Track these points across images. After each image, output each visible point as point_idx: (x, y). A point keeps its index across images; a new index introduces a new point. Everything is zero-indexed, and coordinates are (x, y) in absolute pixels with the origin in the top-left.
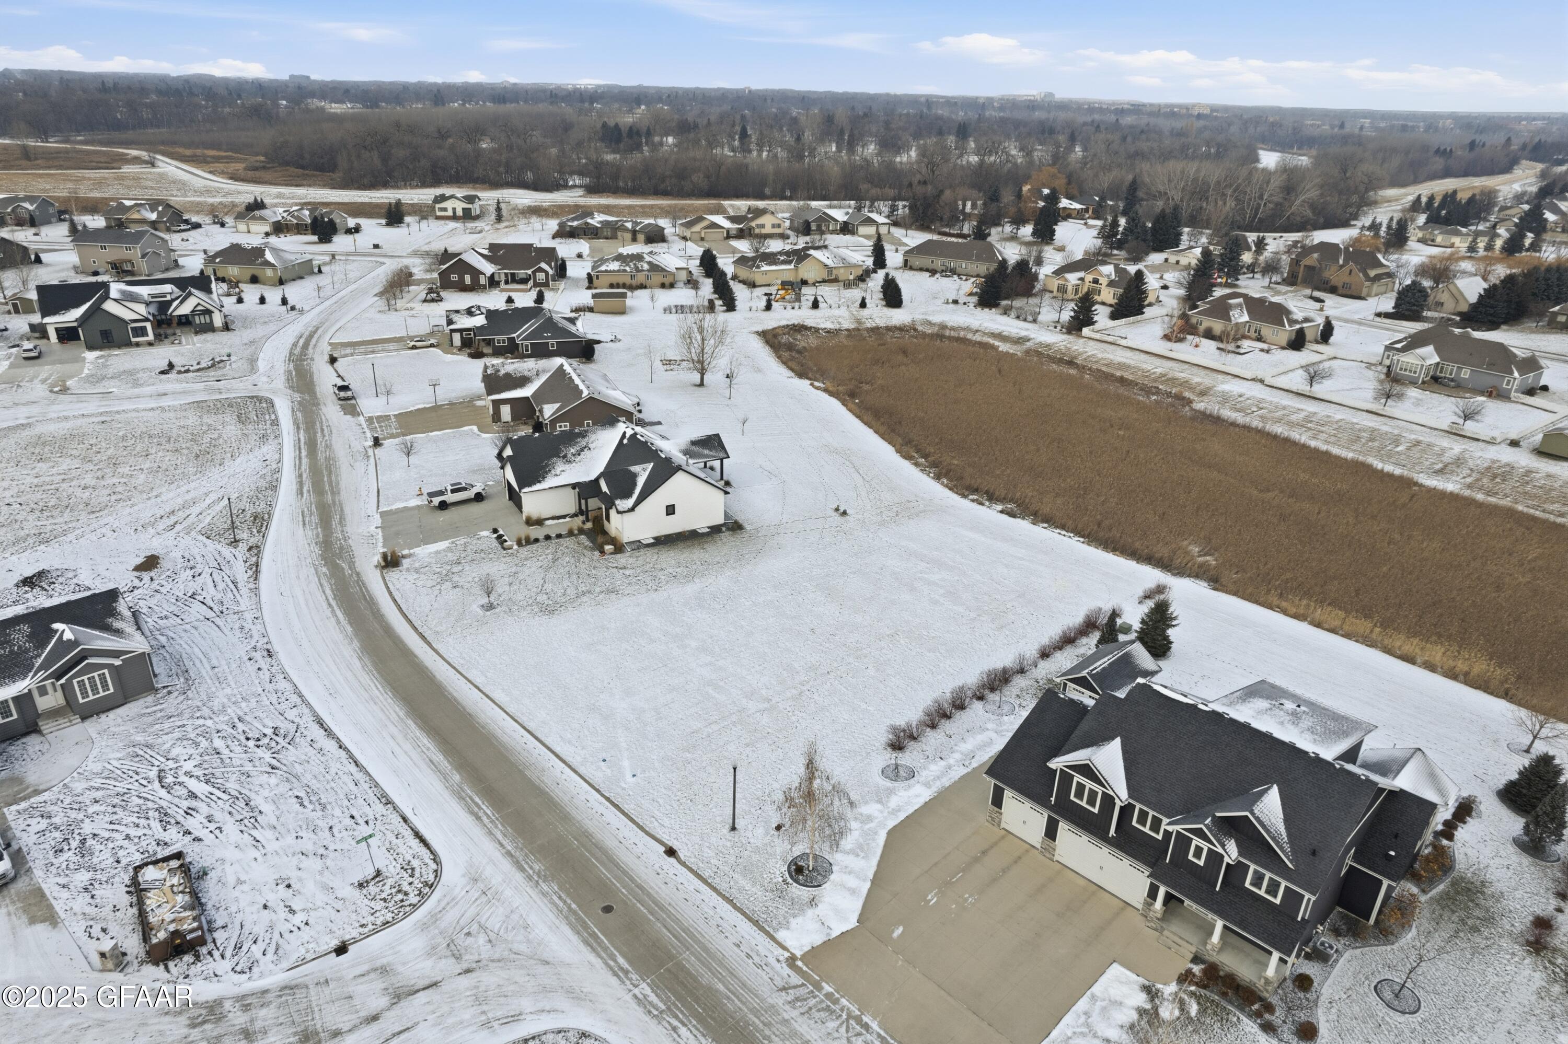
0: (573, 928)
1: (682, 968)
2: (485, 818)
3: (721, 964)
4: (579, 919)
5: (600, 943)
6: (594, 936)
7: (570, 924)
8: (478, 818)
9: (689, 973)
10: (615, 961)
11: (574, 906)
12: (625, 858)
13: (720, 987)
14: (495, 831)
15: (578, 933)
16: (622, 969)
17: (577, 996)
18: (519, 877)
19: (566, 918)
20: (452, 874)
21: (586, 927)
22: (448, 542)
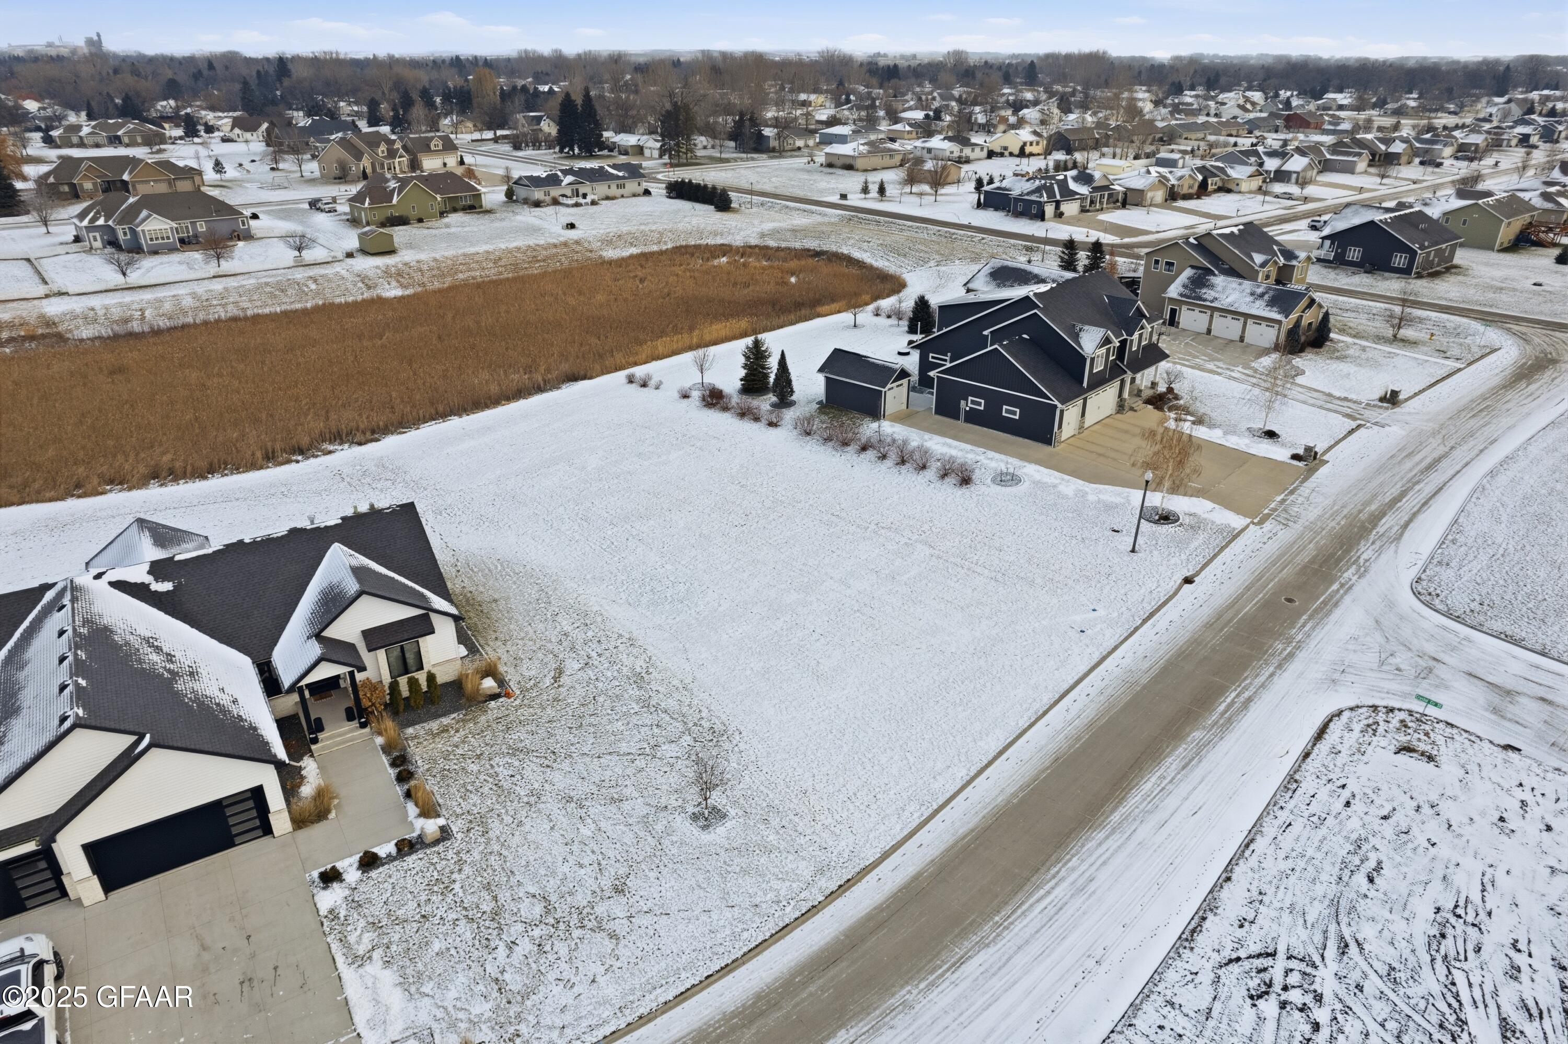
0: (1328, 614)
1: (1312, 562)
2: (1247, 694)
3: (1290, 547)
4: (1317, 611)
5: (1328, 599)
6: (1323, 603)
7: (1326, 616)
8: (1248, 701)
9: (1314, 558)
10: (1338, 590)
11: (1304, 617)
12: (1218, 600)
13: (1311, 546)
14: (1256, 684)
15: (1331, 610)
16: (1341, 586)
17: (1389, 604)
18: (1302, 655)
19: (1320, 619)
20: (1344, 698)
21: (1319, 608)
22: (347, 973)
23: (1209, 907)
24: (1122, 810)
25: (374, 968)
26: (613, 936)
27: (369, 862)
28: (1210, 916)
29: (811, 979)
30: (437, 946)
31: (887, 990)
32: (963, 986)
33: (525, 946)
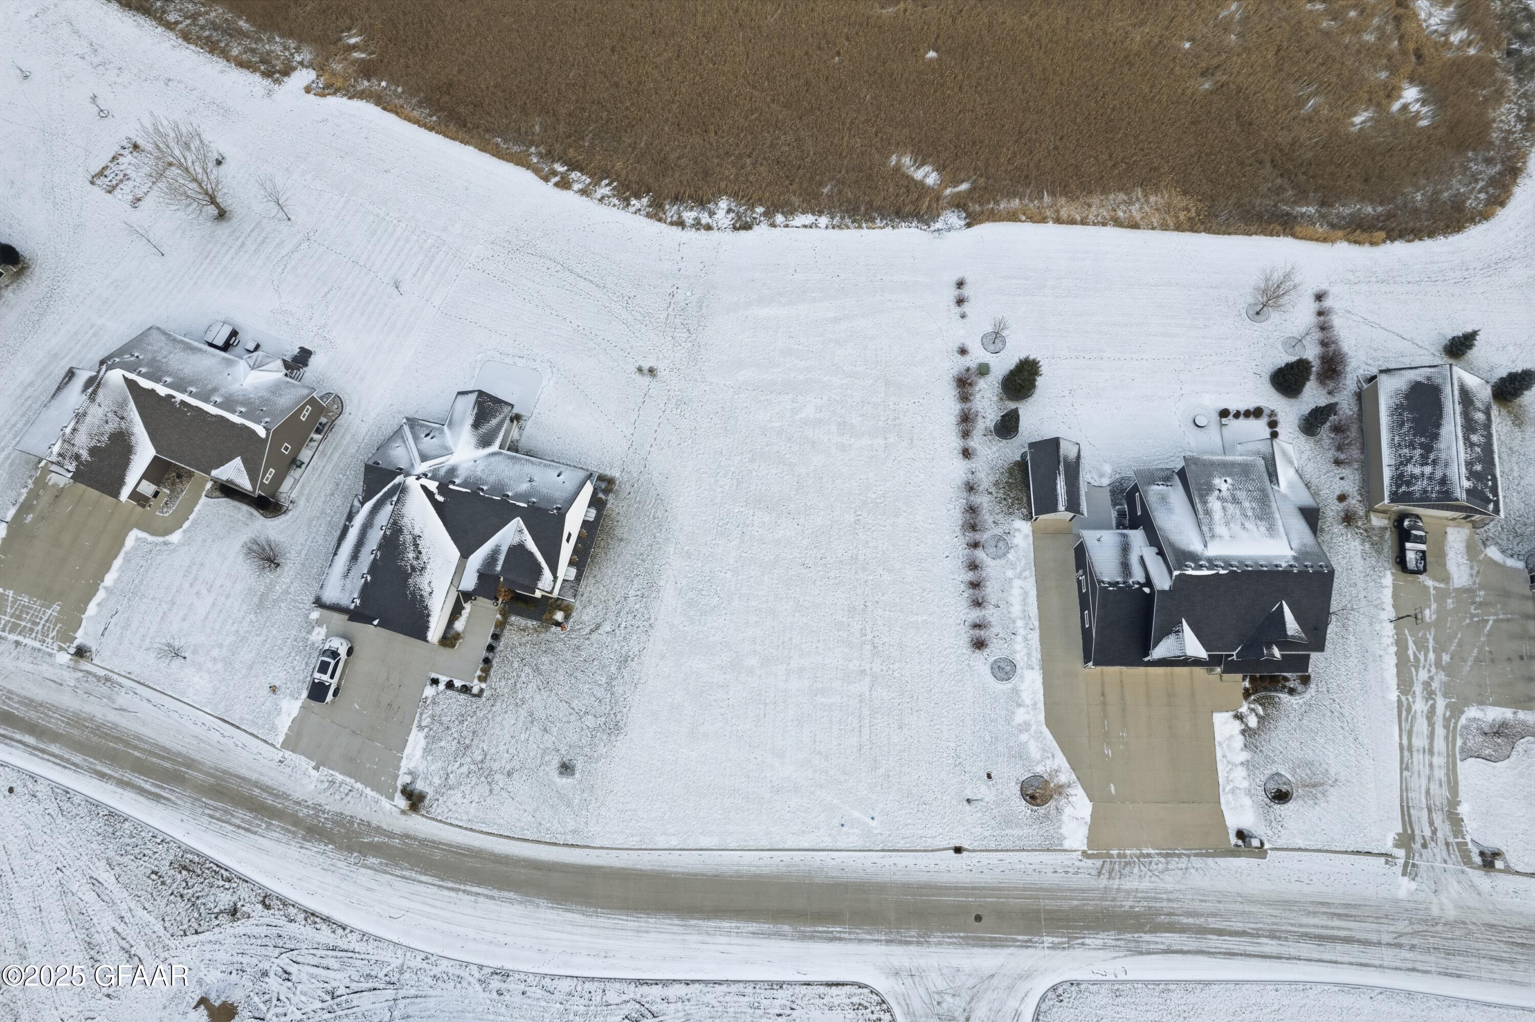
0: (978, 946)
1: (1049, 912)
2: (843, 935)
3: (1062, 890)
4: (973, 938)
5: (1000, 940)
6: (992, 939)
7: (973, 946)
8: (840, 939)
9: (1056, 911)
10: (1019, 941)
11: (962, 934)
12: (944, 879)
13: (1075, 903)
14: (860, 937)
15: (984, 946)
16: (1026, 941)
17: (1026, 976)
18: (913, 949)
19: (968, 944)
20: (882, 984)
21: (983, 939)
22: (414, 730)
23: (665, 983)
24: (700, 922)
25: (421, 735)
26: (491, 791)
27: (450, 685)
28: (660, 986)
29: (525, 867)
30: (443, 744)
31: (539, 896)
32: (560, 918)
33: (464, 769)
